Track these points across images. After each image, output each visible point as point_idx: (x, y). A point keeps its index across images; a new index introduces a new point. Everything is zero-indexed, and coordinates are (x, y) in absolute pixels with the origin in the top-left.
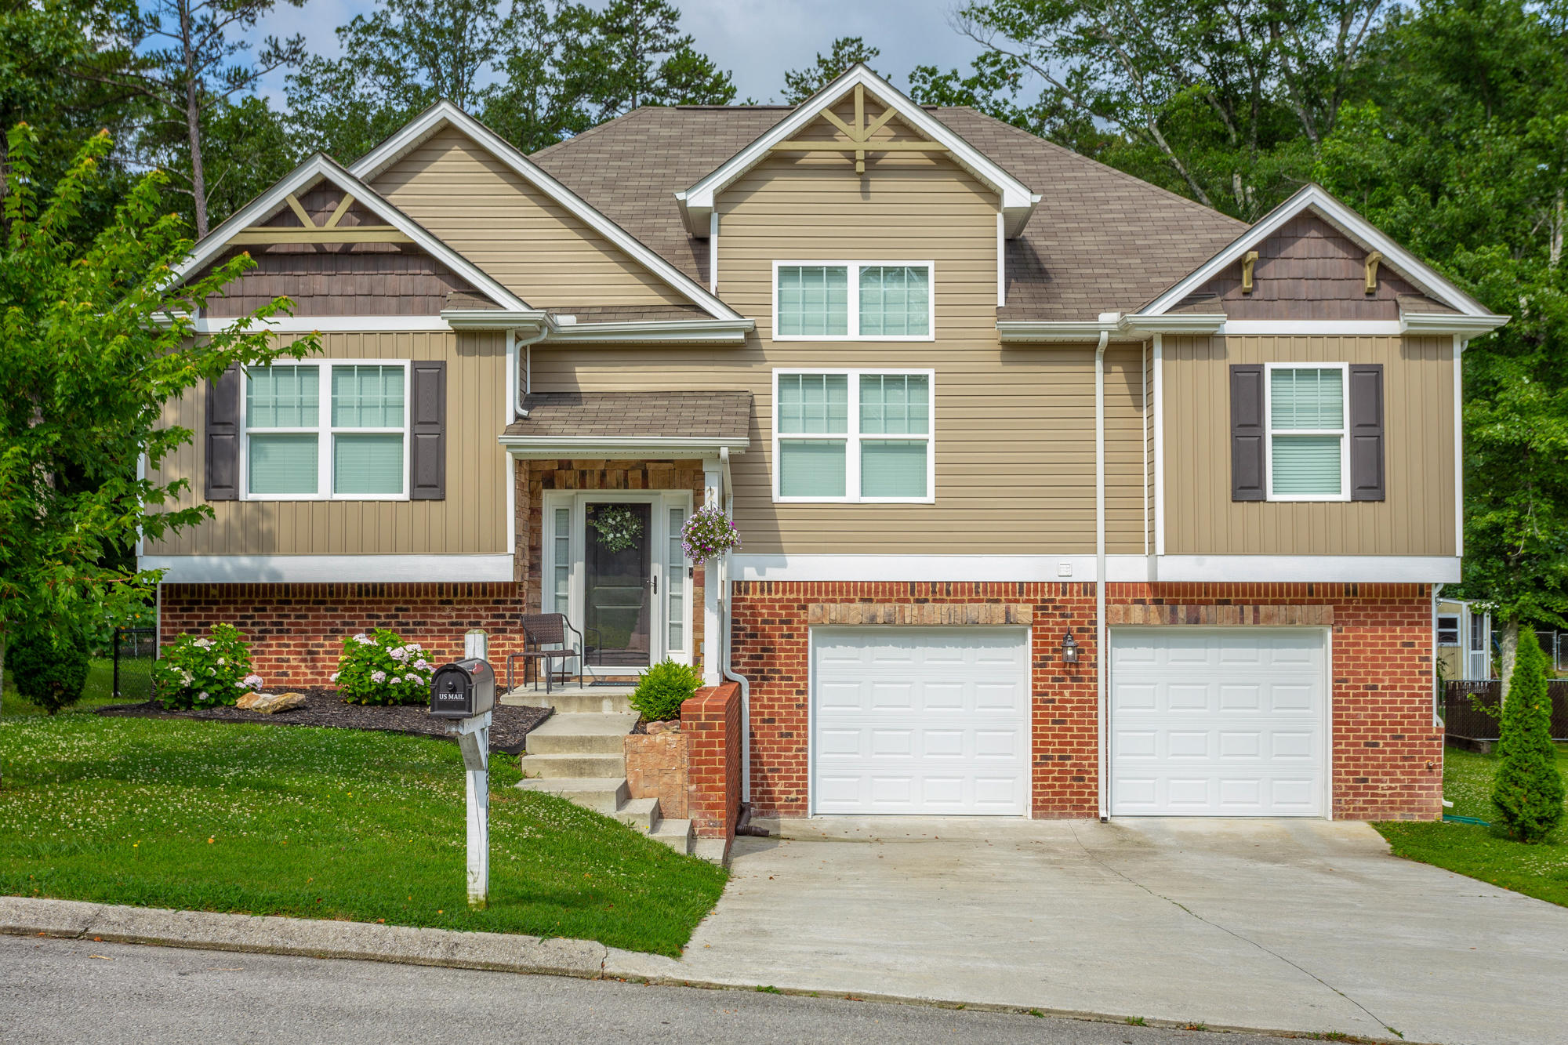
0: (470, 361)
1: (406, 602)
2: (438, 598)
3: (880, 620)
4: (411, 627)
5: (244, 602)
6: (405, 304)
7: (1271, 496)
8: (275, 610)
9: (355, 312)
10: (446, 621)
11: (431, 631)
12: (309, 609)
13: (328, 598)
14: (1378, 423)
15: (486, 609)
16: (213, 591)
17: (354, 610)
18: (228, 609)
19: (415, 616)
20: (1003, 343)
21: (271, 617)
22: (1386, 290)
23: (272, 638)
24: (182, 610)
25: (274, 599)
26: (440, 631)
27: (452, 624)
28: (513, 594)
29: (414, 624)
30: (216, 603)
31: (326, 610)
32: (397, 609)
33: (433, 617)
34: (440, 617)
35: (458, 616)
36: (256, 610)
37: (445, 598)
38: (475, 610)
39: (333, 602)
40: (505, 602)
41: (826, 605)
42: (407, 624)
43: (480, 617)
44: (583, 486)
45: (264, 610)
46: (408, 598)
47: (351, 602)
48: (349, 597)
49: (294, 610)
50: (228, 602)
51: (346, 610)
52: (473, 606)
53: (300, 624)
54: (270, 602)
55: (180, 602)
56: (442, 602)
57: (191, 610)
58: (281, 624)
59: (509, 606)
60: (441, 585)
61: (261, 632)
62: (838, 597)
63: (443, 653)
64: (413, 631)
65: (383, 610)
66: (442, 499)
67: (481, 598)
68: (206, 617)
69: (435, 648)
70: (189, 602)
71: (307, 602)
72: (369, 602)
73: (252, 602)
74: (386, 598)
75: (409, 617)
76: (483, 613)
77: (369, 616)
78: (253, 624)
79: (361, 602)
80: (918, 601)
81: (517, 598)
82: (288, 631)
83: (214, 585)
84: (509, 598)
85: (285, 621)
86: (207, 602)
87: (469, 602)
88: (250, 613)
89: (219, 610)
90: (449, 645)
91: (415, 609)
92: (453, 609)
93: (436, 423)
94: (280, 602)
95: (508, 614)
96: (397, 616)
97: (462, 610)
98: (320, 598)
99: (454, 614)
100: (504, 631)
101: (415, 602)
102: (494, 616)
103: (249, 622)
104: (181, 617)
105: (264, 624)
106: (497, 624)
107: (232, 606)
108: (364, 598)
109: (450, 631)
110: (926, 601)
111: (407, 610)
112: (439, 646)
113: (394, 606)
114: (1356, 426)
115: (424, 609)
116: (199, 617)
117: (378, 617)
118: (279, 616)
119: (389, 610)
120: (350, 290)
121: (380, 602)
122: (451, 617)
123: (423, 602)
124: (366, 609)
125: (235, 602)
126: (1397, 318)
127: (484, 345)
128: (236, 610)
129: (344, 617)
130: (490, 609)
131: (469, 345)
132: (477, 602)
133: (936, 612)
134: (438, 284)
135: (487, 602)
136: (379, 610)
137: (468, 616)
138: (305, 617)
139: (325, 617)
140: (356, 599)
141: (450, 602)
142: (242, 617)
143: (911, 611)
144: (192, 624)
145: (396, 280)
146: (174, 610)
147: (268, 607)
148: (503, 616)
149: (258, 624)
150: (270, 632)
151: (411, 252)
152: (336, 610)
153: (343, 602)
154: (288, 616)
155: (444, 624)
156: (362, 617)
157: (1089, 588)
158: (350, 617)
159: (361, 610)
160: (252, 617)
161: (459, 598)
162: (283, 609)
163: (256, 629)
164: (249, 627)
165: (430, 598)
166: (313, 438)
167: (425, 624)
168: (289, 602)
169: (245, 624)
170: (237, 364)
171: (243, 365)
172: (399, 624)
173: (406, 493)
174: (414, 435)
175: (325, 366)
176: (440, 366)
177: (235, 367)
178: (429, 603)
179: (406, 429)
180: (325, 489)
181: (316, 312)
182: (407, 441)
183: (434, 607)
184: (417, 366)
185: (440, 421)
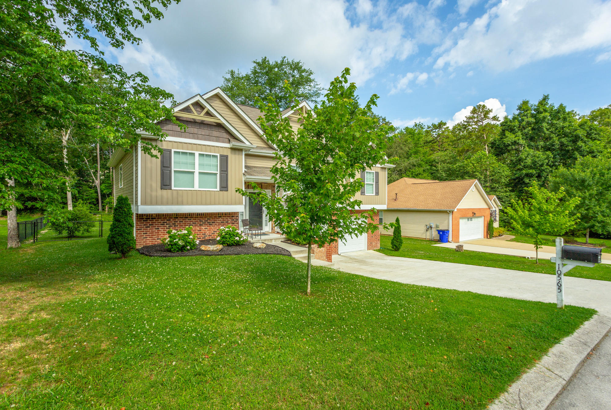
0: (233, 156)
1: (210, 217)
5: (163, 218)
6: (218, 139)
7: (366, 194)
8: (173, 220)
9: (205, 140)
11: (216, 224)
12: (183, 220)
13: (189, 216)
14: (378, 182)
15: (230, 218)
16: (154, 215)
17: (196, 219)
18: (159, 220)
21: (172, 222)
24: (144, 221)
26: (219, 224)
27: (221, 222)
28: (236, 215)
30: (155, 218)
31: (188, 220)
32: (208, 219)
33: (217, 221)
36: (167, 220)
38: (227, 218)
39: (190, 218)
40: (234, 216)
42: (210, 223)
43: (228, 220)
44: (248, 188)
45: (170, 220)
47: (195, 217)
48: (194, 216)
49: (179, 220)
50: (159, 218)
51: (194, 219)
53: (181, 224)
54: (172, 218)
55: (143, 219)
56: (219, 217)
57: (147, 221)
58: (175, 224)
60: (219, 213)
64: (212, 224)
66: (227, 191)
67: (228, 216)
68: (152, 223)
70: (146, 219)
71: (183, 218)
73: (166, 218)
74: (204, 216)
75: (211, 221)
77: (200, 221)
78: (167, 224)
79: (198, 217)
82: (177, 226)
86: (152, 218)
89: (156, 221)
91: (212, 219)
94: (175, 218)
96: (207, 221)
97: (224, 219)
98: (186, 216)
99: (222, 220)
100: (234, 224)
101: (212, 217)
102: (232, 220)
104: (143, 223)
105: (170, 224)
106: (232, 222)
107: (160, 219)
108: (199, 216)
109: (221, 224)
111: (210, 219)
114: (376, 182)
115: (215, 219)
116: (149, 223)
117: (203, 221)
118: (175, 222)
119: (205, 219)
120: (203, 133)
123: (214, 217)
124: (199, 219)
125: (161, 218)
127: (237, 152)
128: (161, 220)
129: (193, 221)
131: (234, 152)
134: (226, 135)
135: (230, 216)
136: (203, 219)
138: (182, 222)
141: (221, 217)
142: (163, 222)
144: (147, 225)
145: (216, 133)
146: (141, 221)
148: (234, 220)
149: (168, 224)
150: (172, 226)
151: (220, 126)
153: (193, 217)
154: (177, 222)
155: (219, 222)
156: (198, 221)
158: (195, 221)
160: (166, 222)
161: (223, 216)
162: (176, 220)
163: (168, 226)
166: (193, 173)
167: (215, 222)
168: (177, 218)
169: (164, 224)
170: (171, 150)
171: (173, 150)
172: (208, 223)
173: (218, 189)
174: (220, 174)
175: (197, 153)
176: (227, 157)
177: (170, 151)
178: (216, 217)
179: (218, 172)
180: (196, 187)
181: (194, 138)
182: (218, 175)
183: (217, 219)
184: (221, 156)
185: (227, 171)
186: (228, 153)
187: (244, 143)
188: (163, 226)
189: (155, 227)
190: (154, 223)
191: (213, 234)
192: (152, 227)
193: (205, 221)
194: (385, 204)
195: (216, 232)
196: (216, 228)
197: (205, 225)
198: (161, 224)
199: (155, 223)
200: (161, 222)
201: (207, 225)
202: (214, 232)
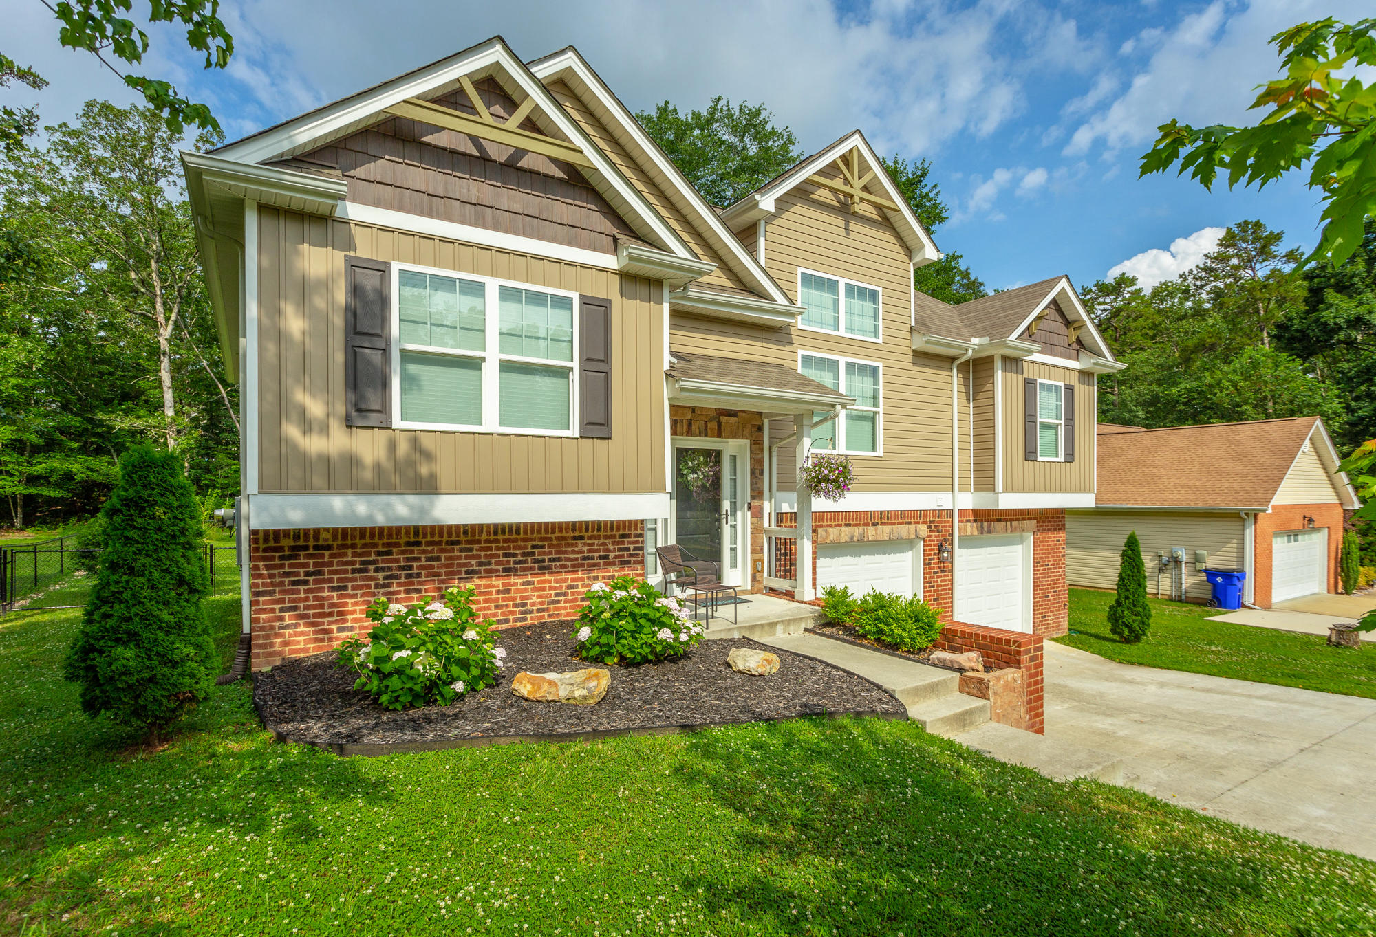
0: (630, 304)
1: (542, 539)
2: (571, 534)
3: (856, 539)
4: (547, 563)
5: (364, 546)
7: (1039, 459)
8: (403, 553)
9: (524, 234)
10: (579, 556)
11: (565, 566)
12: (442, 551)
13: (462, 538)
14: (1073, 419)
15: (614, 543)
16: (324, 535)
17: (489, 549)
18: (345, 555)
19: (550, 553)
20: (914, 351)
21: (398, 560)
22: (1075, 346)
23: (400, 585)
24: (282, 558)
25: (402, 541)
26: (573, 566)
27: (584, 558)
28: (636, 529)
29: (550, 560)
30: (329, 547)
31: (461, 550)
32: (534, 547)
33: (566, 552)
34: (573, 552)
35: (589, 551)
36: (379, 554)
37: (577, 534)
38: (604, 544)
39: (468, 542)
40: (628, 536)
41: (828, 529)
42: (543, 561)
43: (608, 550)
44: (684, 432)
45: (389, 553)
46: (543, 535)
47: (487, 541)
48: (484, 537)
49: (424, 552)
50: (344, 546)
51: (481, 549)
52: (602, 541)
53: (432, 567)
54: (397, 545)
55: (280, 549)
56: (575, 538)
57: (295, 557)
58: (411, 568)
59: (633, 539)
60: (574, 524)
61: (385, 578)
62: (833, 523)
63: (577, 586)
64: (549, 568)
65: (519, 548)
66: (608, 439)
67: (609, 533)
68: (316, 564)
69: (569, 583)
70: (293, 548)
71: (440, 543)
72: (505, 541)
73: (376, 545)
74: (522, 536)
75: (545, 554)
76: (611, 547)
77: (506, 555)
78: (376, 570)
79: (497, 541)
80: (874, 524)
81: (639, 532)
82: (419, 575)
83: (327, 530)
84: (633, 532)
85: (415, 564)
86: (316, 548)
87: (599, 537)
88: (373, 557)
89: (331, 556)
90: (582, 579)
91: (550, 546)
92: (585, 544)
93: (603, 361)
94: (408, 544)
95: (632, 547)
96: (533, 554)
97: (592, 544)
98: (454, 538)
99: (585, 549)
100: (628, 562)
101: (551, 539)
102: (621, 550)
103: (372, 567)
104: (282, 566)
105: (390, 569)
106: (623, 556)
107: (349, 551)
108: (500, 537)
109: (583, 565)
110: (877, 524)
111: (543, 547)
112: (573, 580)
113: (530, 544)
114: (1066, 419)
115: (559, 545)
116: (307, 565)
117: (515, 555)
118: (408, 560)
119: (526, 547)
121: (516, 540)
122: (583, 552)
123: (558, 538)
124: (502, 548)
125: (353, 546)
126: (1078, 360)
127: (643, 290)
128: (355, 555)
129: (479, 557)
130: (617, 543)
131: (630, 287)
132: (606, 537)
133: (884, 532)
134: (603, 223)
135: (614, 537)
136: (515, 548)
137: (598, 551)
138: (438, 559)
139: (459, 558)
140: (492, 537)
141: (582, 538)
142: (362, 563)
143: (871, 533)
144: (298, 574)
146: (273, 558)
147: (394, 550)
148: (628, 549)
149: (383, 569)
150: (397, 578)
152: (471, 550)
153: (479, 542)
154: (418, 559)
155: (576, 559)
156: (498, 556)
157: (950, 513)
158: (486, 556)
159: (498, 549)
160: (374, 562)
161: (590, 533)
162: (412, 552)
163: (381, 575)
164: (372, 574)
165: (564, 534)
167: (559, 560)
168: (418, 544)
169: (366, 571)
170: (388, 265)
171: (395, 267)
172: (536, 561)
173: (575, 431)
174: (583, 370)
175: (492, 285)
176: (605, 305)
177: (383, 270)
178: (564, 538)
179: (576, 365)
180: (491, 421)
181: (480, 223)
182: (575, 377)
183: (568, 545)
184: (586, 301)
185: (606, 360)
186: (610, 289)
187: (672, 252)
188: (362, 579)
189: (331, 581)
190: (324, 564)
191: (553, 602)
192: (316, 582)
193: (524, 554)
194: (1090, 491)
195: (565, 594)
196: (565, 580)
197: (523, 569)
198: (354, 571)
199: (331, 564)
200: (353, 563)
201: (531, 569)
202: (557, 595)
